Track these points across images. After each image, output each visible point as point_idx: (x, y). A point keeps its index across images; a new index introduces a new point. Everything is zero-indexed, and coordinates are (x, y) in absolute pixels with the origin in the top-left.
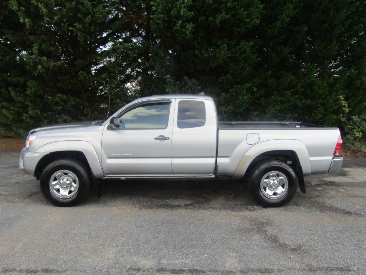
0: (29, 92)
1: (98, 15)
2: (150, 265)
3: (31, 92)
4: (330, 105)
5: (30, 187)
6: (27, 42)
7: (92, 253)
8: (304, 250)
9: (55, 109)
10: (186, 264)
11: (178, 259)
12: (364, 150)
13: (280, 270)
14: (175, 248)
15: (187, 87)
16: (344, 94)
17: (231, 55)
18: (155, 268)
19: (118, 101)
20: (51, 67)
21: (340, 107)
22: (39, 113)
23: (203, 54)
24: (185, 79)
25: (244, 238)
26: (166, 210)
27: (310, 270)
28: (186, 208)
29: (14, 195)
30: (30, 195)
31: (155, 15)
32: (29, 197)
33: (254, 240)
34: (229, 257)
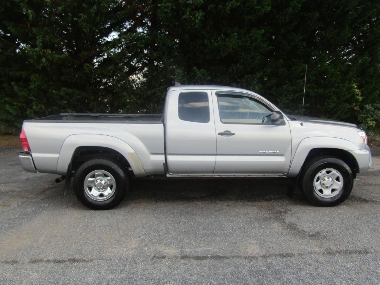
0: (33, 86)
1: (104, 4)
2: (174, 253)
3: (35, 86)
4: (343, 93)
5: (41, 183)
6: (30, 34)
7: (115, 243)
8: (322, 235)
9: (60, 104)
10: (209, 251)
11: (200, 247)
12: (377, 139)
13: (301, 254)
14: (196, 237)
15: (196, 78)
16: (357, 82)
17: (241, 44)
18: (179, 256)
19: (125, 93)
20: (56, 59)
21: (354, 95)
22: (44, 109)
23: (213, 44)
24: (195, 69)
25: (263, 227)
26: (182, 202)
27: (329, 253)
28: (202, 200)
29: (27, 191)
30: (43, 191)
31: (162, 4)
32: (42, 193)
33: (273, 228)
34: (250, 244)
